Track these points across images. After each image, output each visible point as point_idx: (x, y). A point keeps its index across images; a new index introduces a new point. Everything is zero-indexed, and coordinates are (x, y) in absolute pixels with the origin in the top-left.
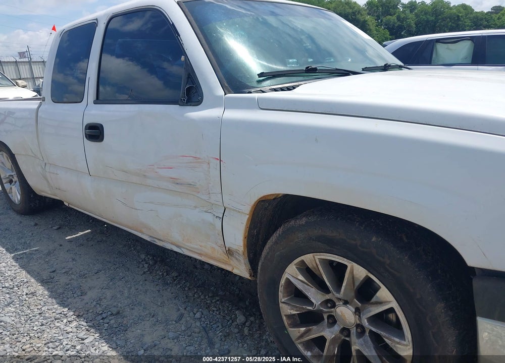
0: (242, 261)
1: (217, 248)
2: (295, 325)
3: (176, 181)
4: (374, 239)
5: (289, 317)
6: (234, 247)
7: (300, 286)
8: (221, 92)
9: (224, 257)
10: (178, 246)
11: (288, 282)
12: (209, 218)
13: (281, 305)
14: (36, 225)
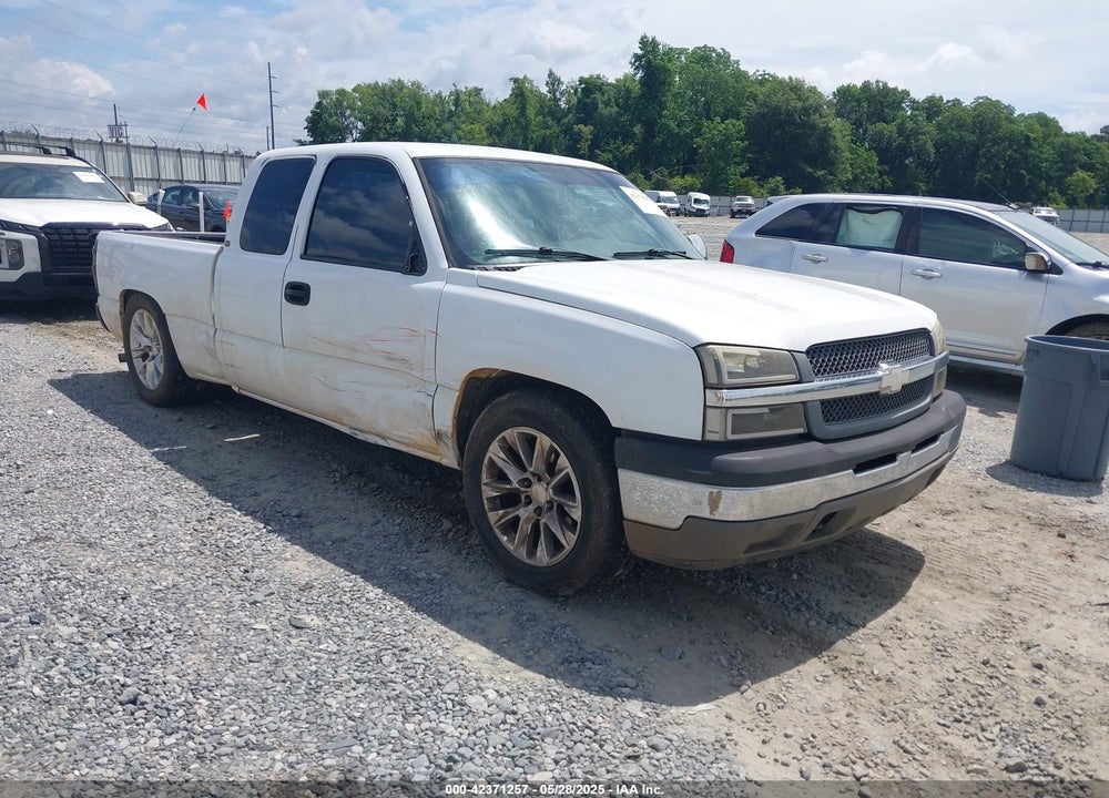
0: (451, 445)
1: (426, 432)
2: (494, 509)
3: (389, 357)
4: (556, 410)
5: (491, 499)
6: (444, 429)
7: (500, 464)
8: (445, 264)
9: (433, 443)
10: (384, 438)
11: (492, 462)
12: (421, 397)
13: (483, 487)
14: (180, 420)
